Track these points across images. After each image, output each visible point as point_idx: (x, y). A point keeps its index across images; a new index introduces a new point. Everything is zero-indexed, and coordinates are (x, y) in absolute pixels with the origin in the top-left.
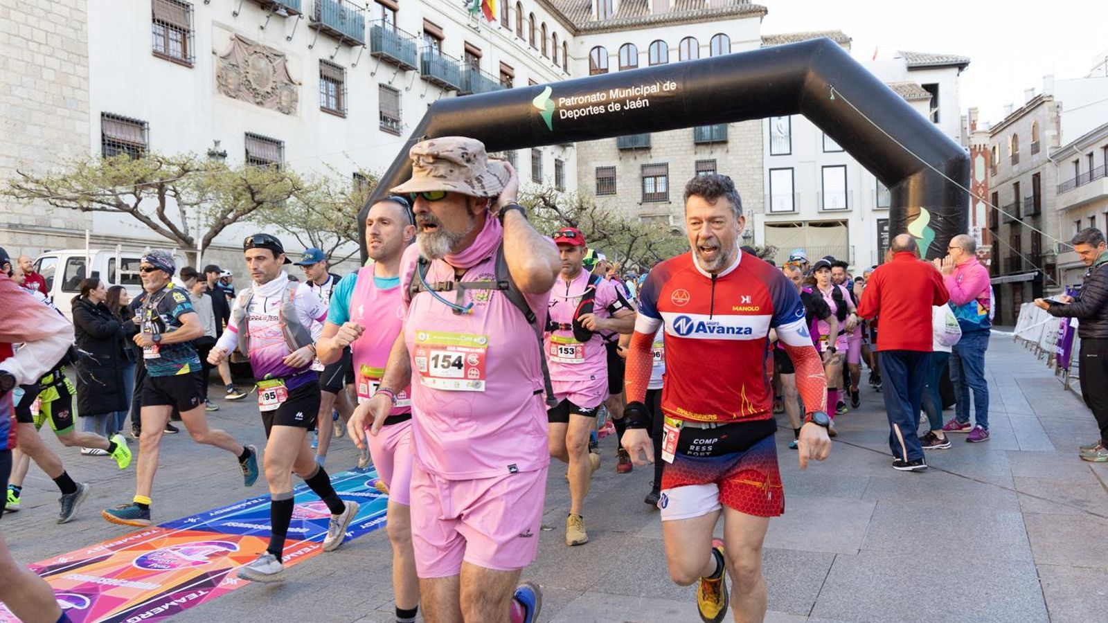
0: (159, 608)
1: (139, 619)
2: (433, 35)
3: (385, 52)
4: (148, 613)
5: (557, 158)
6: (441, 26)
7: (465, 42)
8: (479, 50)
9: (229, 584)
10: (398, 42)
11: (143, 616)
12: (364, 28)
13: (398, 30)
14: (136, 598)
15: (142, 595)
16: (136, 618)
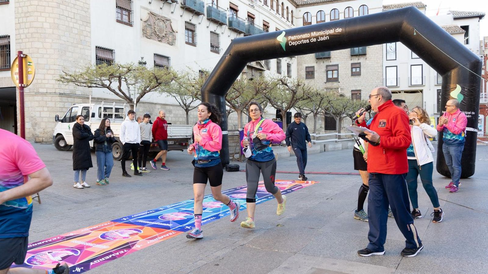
0: (107, 257)
1: (99, 261)
2: (234, 9)
3: (213, 17)
4: (103, 259)
5: (288, 62)
6: (237, 5)
7: (248, 12)
8: (254, 15)
9: (137, 247)
10: (218, 13)
11: (101, 260)
12: (204, 7)
13: (219, 8)
14: (99, 252)
15: (101, 250)
16: (98, 260)
